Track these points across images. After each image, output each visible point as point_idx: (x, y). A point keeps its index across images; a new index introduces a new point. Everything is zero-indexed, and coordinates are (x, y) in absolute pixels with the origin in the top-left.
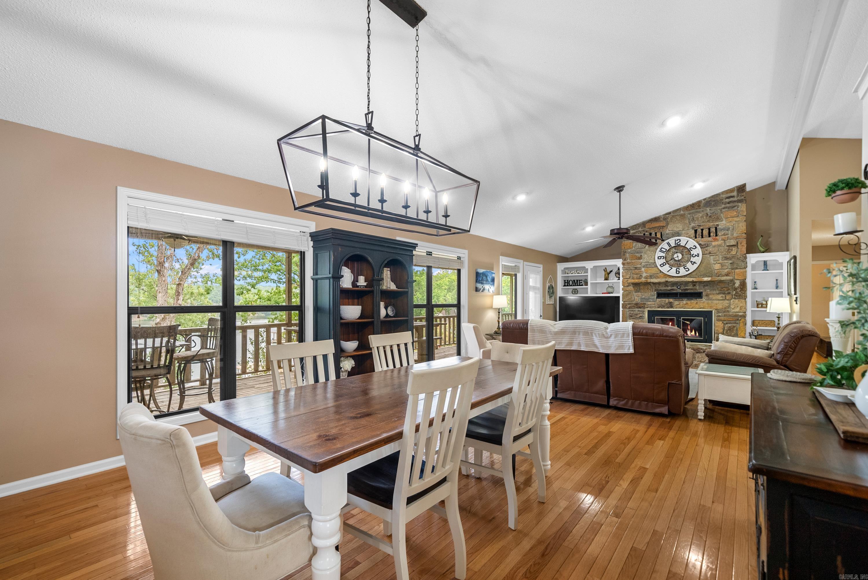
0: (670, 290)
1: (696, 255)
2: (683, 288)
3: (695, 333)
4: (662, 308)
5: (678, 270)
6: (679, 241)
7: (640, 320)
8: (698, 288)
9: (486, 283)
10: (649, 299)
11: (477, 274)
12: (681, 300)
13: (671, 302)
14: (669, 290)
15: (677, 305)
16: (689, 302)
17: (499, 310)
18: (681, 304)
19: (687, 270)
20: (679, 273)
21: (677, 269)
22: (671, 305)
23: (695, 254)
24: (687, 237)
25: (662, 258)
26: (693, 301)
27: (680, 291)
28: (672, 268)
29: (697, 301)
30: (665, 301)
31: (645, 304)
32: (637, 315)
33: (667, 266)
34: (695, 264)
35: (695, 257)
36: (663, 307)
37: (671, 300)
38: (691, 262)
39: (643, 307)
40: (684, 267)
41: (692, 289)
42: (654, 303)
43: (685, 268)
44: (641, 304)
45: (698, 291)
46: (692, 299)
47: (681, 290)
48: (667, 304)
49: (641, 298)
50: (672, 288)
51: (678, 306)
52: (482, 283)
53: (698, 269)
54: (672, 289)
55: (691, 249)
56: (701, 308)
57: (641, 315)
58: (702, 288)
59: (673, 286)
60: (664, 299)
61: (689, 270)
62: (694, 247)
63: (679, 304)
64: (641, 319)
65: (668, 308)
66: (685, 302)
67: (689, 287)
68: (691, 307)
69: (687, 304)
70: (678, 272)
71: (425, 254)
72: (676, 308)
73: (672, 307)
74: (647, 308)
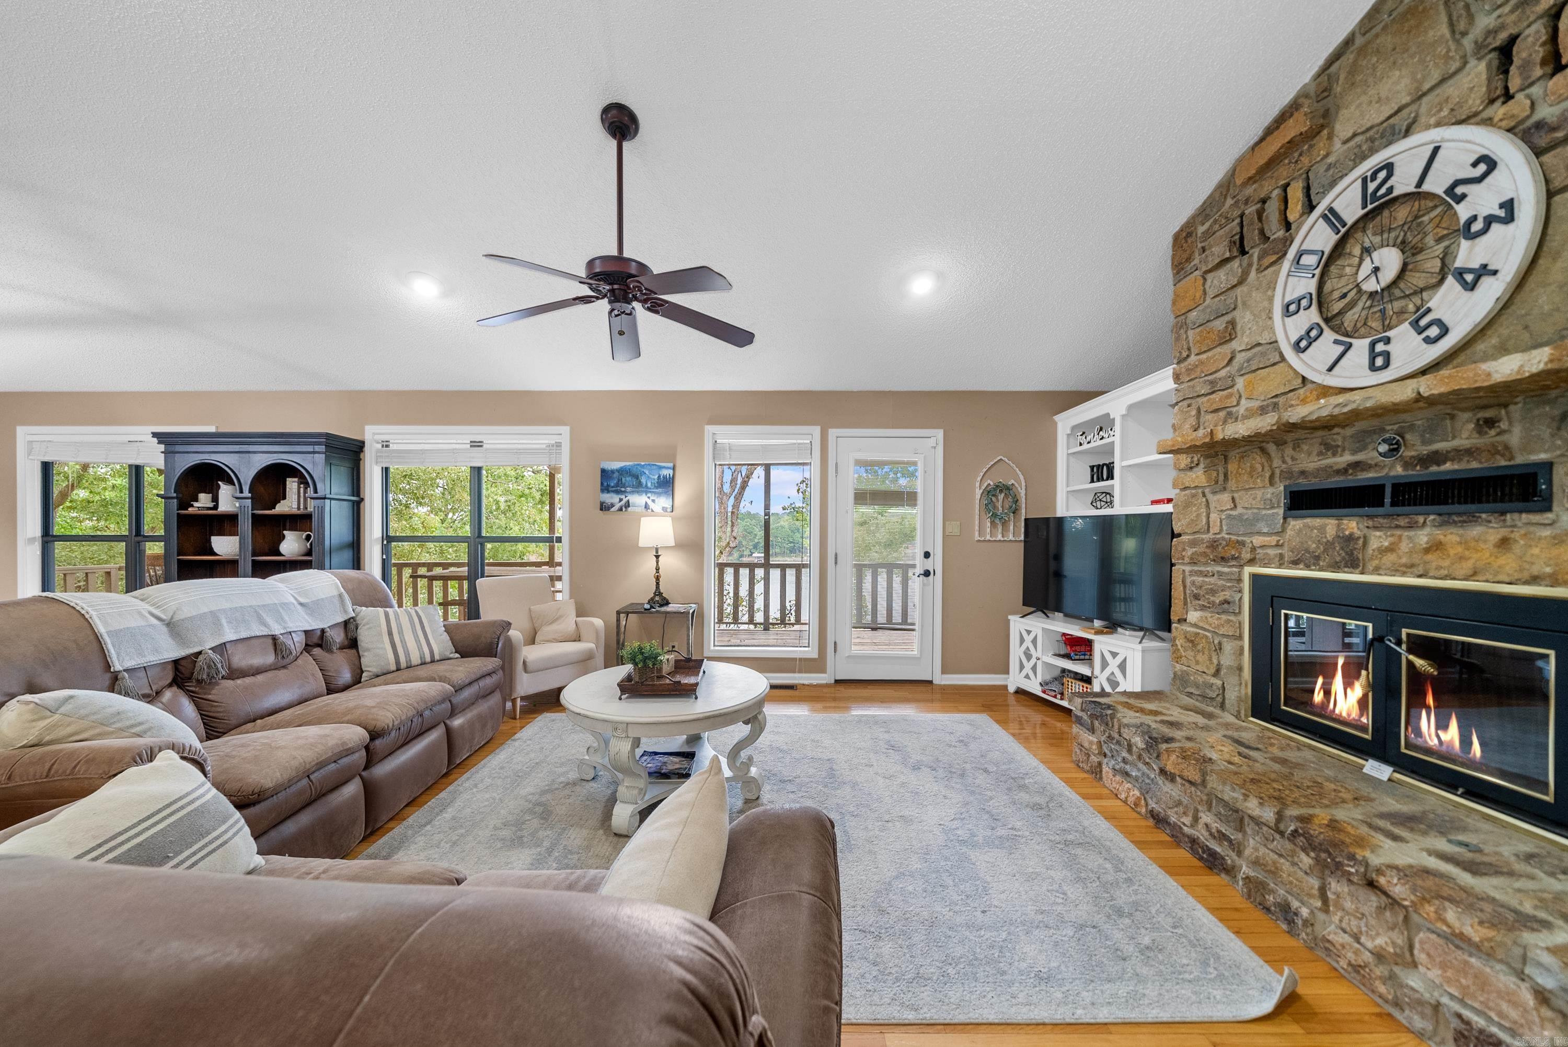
0: (1344, 471)
1: (1490, 220)
2: (1415, 447)
3: (1466, 742)
4: (1308, 567)
5: (1380, 347)
6: (1382, 175)
7: (1224, 617)
8: (1515, 438)
9: (632, 492)
10: (1257, 519)
11: (605, 474)
12: (1402, 521)
13: (1350, 538)
14: (1338, 472)
15: (1384, 551)
16: (1451, 536)
17: (657, 552)
18: (1404, 546)
19: (1434, 331)
20: (1387, 365)
21: (1373, 345)
22: (1351, 554)
23: (1483, 212)
24: (1438, 124)
25: (1304, 303)
26: (1475, 531)
27: (1399, 470)
28: (1350, 346)
29: (1504, 532)
30: (1322, 529)
31: (1243, 544)
32: (1213, 592)
33: (1329, 335)
34: (1486, 281)
35: (1485, 230)
36: (1313, 561)
37: (1352, 525)
38: (1460, 274)
39: (1234, 558)
40: (1415, 324)
41: (1469, 452)
42: (1273, 540)
43: (1423, 322)
44: (1229, 543)
45: (1520, 460)
46: (1472, 519)
47: (1406, 465)
48: (1329, 545)
49: (1229, 516)
50: (1359, 457)
51: (1390, 558)
52: (618, 492)
53: (1518, 309)
54: (1356, 465)
55: (1459, 190)
56: (1534, 580)
57: (1226, 595)
58: (1546, 432)
59: (1363, 448)
60: (1317, 522)
61: (1445, 331)
62: (1482, 168)
63: (1390, 549)
64: (1224, 612)
65: (1335, 567)
66: (1423, 537)
67: (1456, 443)
68: (1467, 566)
69: (1435, 547)
70: (1379, 362)
71: (468, 446)
72: (1376, 570)
73: (1353, 563)
74: (1252, 562)
